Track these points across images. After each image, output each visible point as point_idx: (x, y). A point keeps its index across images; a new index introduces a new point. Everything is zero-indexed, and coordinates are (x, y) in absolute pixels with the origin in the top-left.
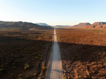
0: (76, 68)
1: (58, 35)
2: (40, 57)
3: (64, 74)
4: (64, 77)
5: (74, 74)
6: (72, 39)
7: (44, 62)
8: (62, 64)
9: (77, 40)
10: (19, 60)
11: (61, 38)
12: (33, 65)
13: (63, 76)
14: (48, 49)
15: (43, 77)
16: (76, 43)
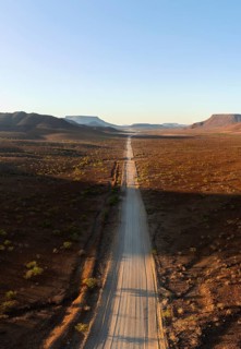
0: (206, 279)
1: (140, 162)
2: (77, 242)
3: (165, 302)
4: (165, 309)
5: (198, 300)
6: (189, 175)
7: (91, 262)
8: (156, 269)
9: (205, 181)
10: (10, 245)
11: (151, 173)
12: (54, 268)
13: (159, 309)
14: (107, 217)
15: (87, 308)
16: (204, 189)
